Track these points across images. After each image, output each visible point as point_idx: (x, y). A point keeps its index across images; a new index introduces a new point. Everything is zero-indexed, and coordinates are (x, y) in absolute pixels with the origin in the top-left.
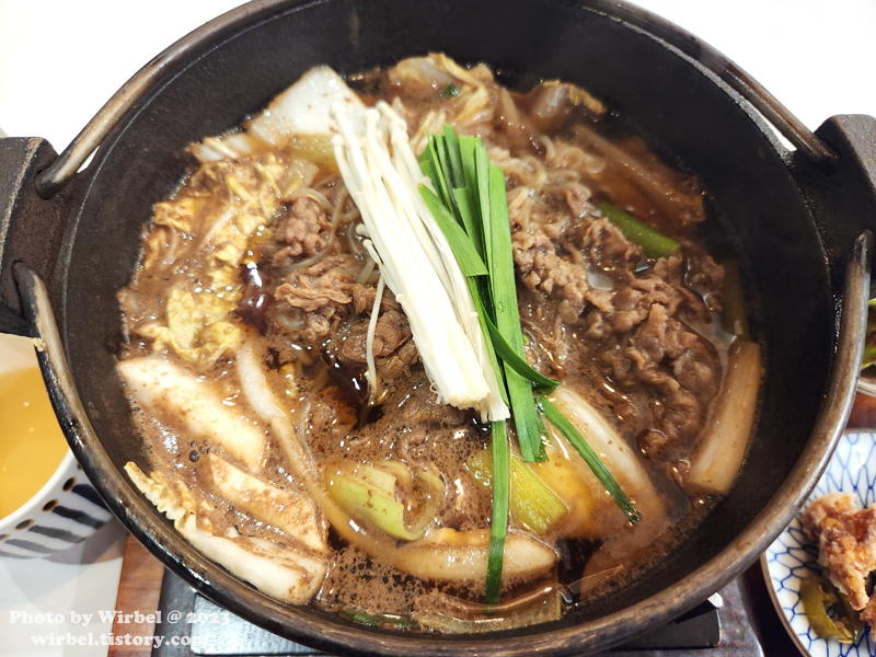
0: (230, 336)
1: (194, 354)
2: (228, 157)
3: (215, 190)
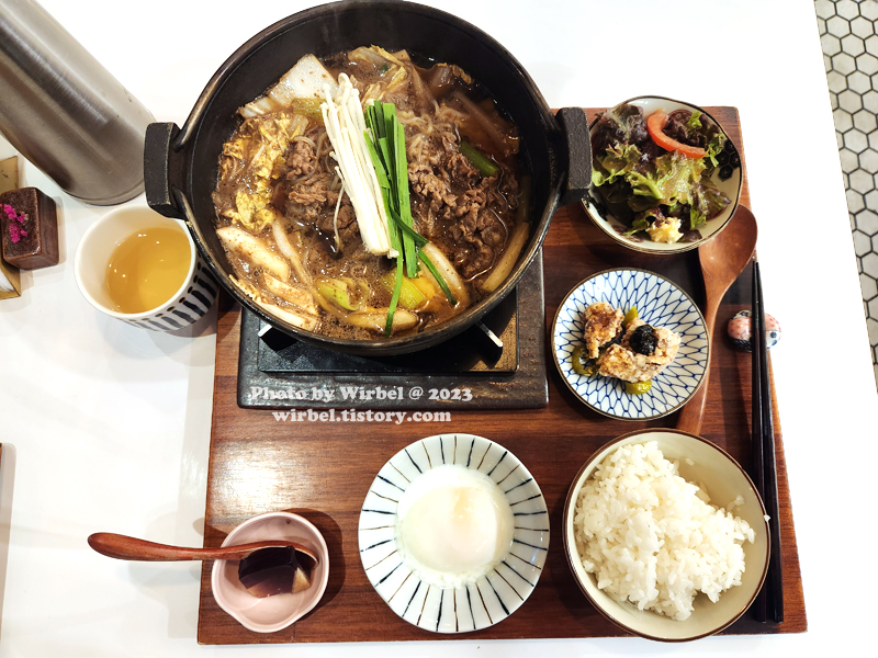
0: (268, 217)
1: (252, 226)
2: (258, 114)
3: (254, 134)
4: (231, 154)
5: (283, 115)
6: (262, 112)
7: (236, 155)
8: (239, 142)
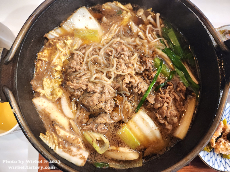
0: (60, 93)
2: (56, 37)
3: (53, 47)
4: (42, 58)
5: (69, 38)
6: (58, 36)
7: (44, 59)
8: (46, 51)
